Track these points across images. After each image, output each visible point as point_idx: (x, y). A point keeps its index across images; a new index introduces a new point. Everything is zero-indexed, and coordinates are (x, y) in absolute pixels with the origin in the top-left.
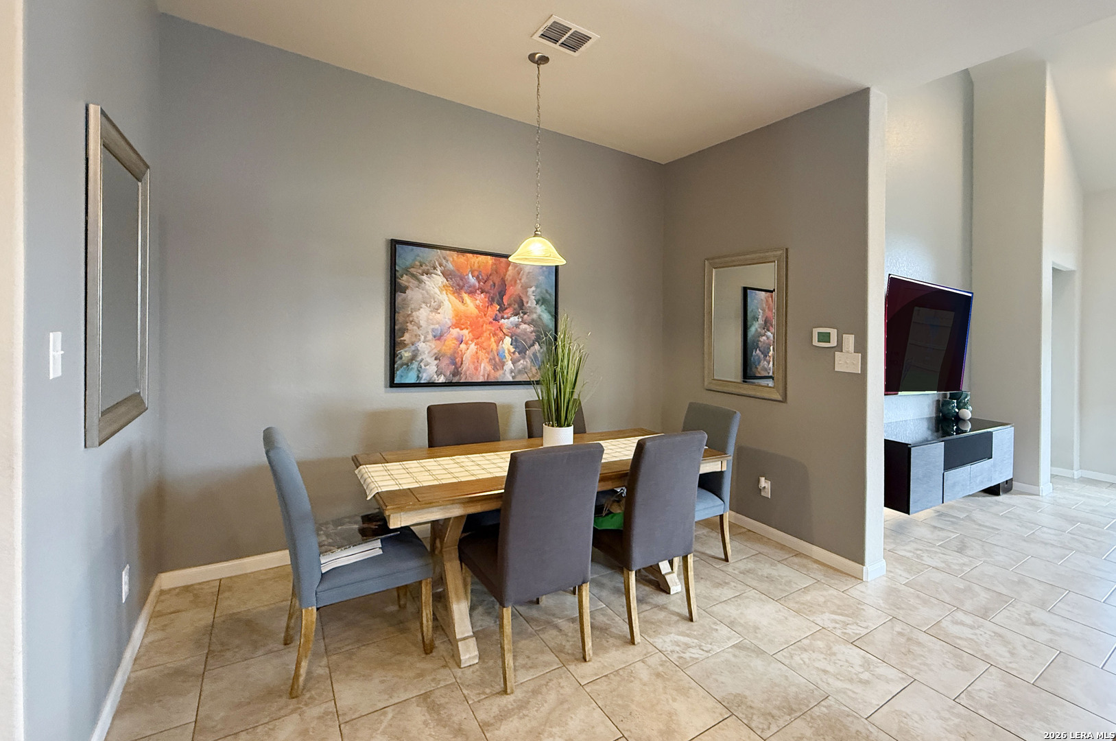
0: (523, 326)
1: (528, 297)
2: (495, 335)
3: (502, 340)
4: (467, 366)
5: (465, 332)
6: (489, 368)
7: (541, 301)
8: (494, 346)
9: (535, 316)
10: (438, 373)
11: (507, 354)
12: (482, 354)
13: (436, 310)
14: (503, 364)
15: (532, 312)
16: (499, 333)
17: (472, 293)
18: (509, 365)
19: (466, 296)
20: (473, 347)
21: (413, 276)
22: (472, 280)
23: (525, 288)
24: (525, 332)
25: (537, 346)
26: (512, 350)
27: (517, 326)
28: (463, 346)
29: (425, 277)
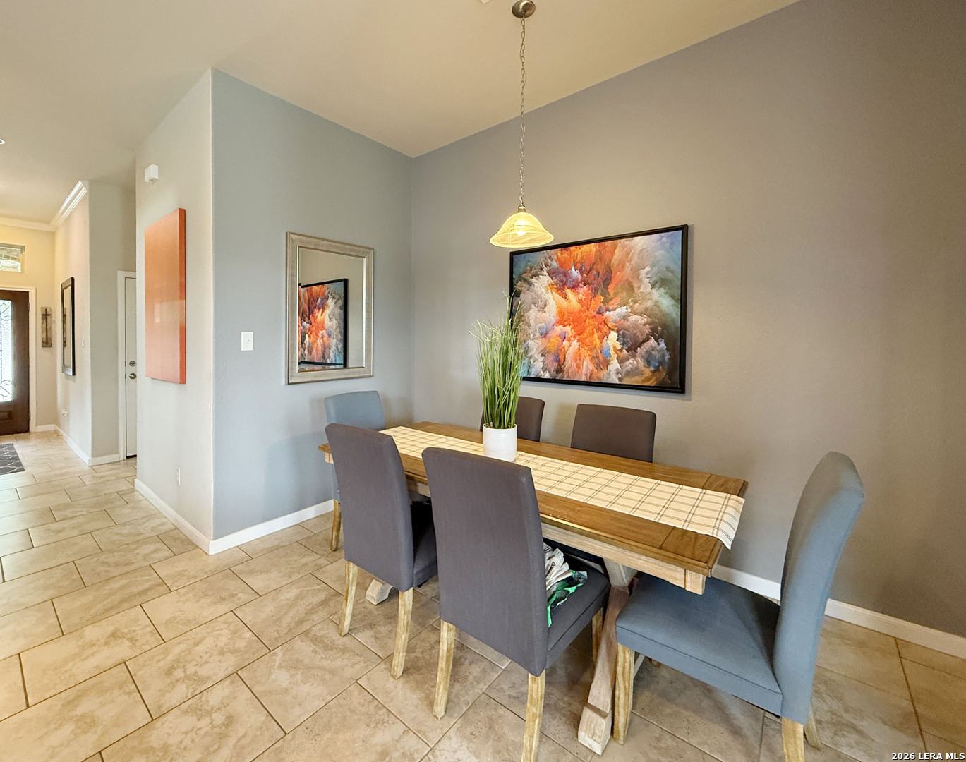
0: (633, 318)
1: (640, 281)
2: (598, 329)
3: (606, 335)
4: (569, 363)
5: (568, 328)
6: (592, 367)
7: (660, 282)
8: (597, 342)
9: (649, 304)
10: (545, 369)
11: (612, 351)
12: (584, 352)
13: (542, 309)
14: (607, 363)
15: (645, 299)
16: (603, 328)
17: (574, 287)
18: (615, 365)
19: (568, 292)
20: (575, 343)
21: (525, 280)
22: (575, 274)
23: (636, 271)
24: (636, 325)
25: (652, 342)
26: (619, 347)
27: (625, 318)
28: (566, 343)
29: (534, 280)
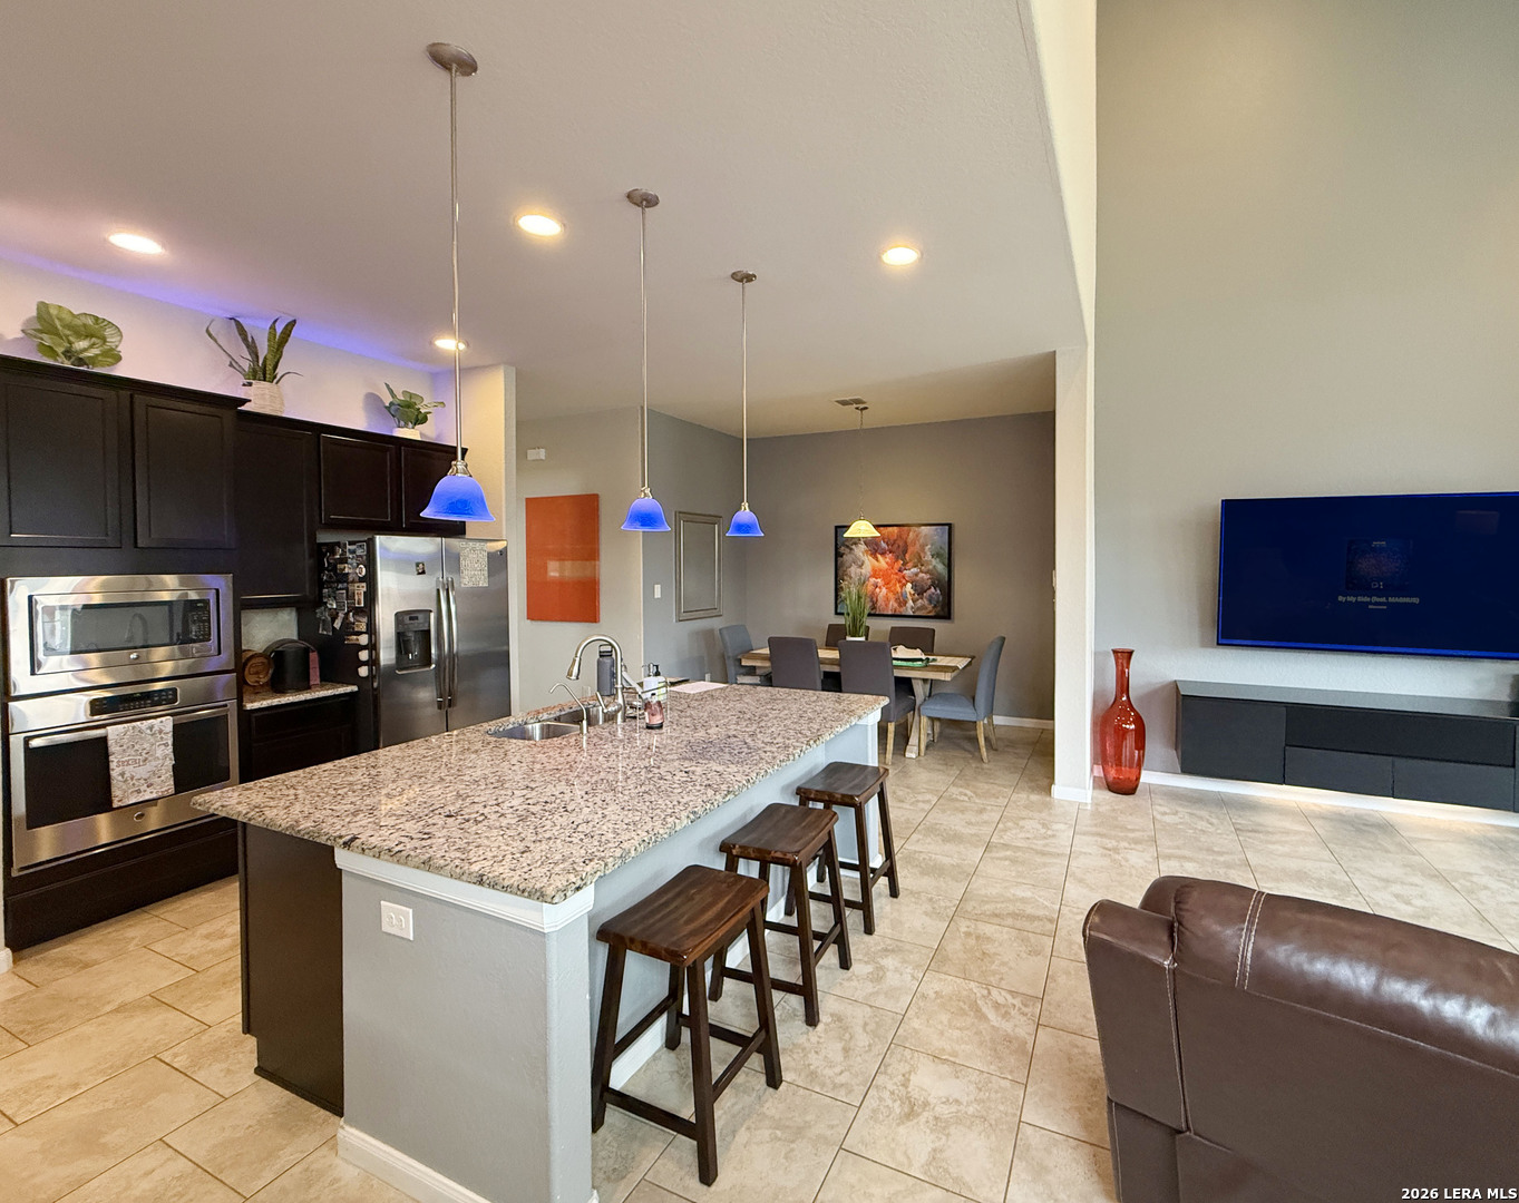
0: (921, 575)
1: (925, 553)
2: (900, 582)
3: (905, 585)
4: (881, 602)
5: (879, 580)
6: (896, 605)
7: (936, 555)
8: (899, 589)
9: (931, 567)
11: (908, 596)
12: (891, 595)
13: (860, 567)
14: (906, 602)
15: (928, 564)
16: (902, 582)
17: (883, 554)
18: (910, 603)
19: (879, 556)
20: (884, 590)
21: (848, 547)
22: (884, 545)
23: (923, 547)
24: (923, 579)
25: (933, 589)
26: (913, 592)
27: (916, 575)
28: (878, 590)
29: (853, 547)
